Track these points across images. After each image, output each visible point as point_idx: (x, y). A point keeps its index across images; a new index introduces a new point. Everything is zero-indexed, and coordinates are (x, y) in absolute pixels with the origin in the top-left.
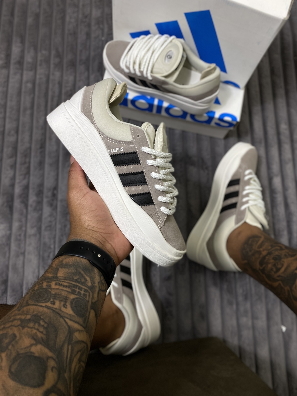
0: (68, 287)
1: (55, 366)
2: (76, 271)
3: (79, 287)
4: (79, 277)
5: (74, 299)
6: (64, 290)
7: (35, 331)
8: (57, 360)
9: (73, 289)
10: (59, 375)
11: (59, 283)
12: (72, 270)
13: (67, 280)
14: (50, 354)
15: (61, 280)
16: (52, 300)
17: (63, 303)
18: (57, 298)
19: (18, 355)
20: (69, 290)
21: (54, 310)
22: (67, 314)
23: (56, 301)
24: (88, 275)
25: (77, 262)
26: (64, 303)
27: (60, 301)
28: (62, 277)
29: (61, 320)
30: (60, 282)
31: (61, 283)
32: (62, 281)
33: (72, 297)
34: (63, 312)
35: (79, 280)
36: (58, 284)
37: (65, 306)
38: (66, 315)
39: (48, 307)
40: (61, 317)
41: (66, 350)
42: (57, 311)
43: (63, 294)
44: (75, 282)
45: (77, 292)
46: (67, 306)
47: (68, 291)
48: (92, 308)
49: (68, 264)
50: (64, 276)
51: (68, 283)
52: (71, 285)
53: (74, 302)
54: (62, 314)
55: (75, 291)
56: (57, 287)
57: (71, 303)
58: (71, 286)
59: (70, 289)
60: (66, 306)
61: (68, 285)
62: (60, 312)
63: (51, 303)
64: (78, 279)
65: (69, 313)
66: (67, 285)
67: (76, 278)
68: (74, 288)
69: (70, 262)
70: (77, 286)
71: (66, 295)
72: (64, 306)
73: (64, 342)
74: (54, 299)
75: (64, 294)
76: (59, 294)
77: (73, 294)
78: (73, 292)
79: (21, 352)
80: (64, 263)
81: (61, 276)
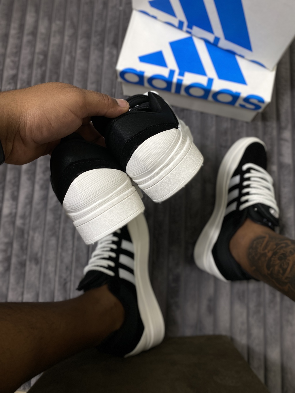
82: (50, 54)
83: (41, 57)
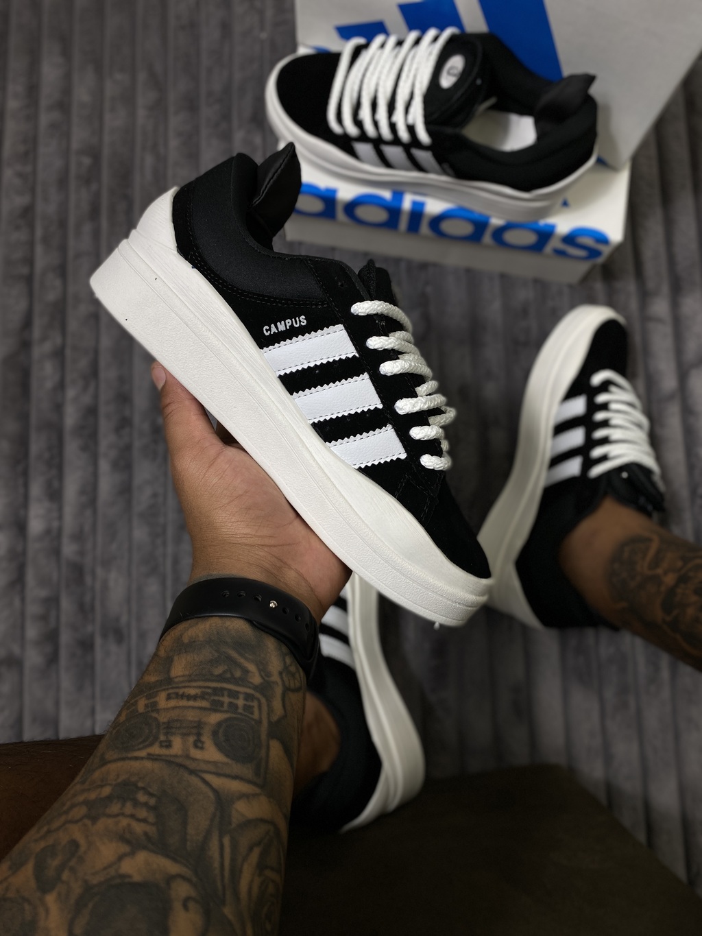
0: (203, 697)
1: (193, 893)
2: (216, 655)
3: (230, 691)
4: (226, 667)
5: (219, 724)
6: (189, 707)
7: (124, 822)
8: (194, 879)
9: (214, 700)
10: (207, 914)
11: (177, 694)
12: (207, 654)
13: (195, 681)
14: (172, 868)
15: (180, 685)
16: (162, 738)
17: (191, 739)
18: (174, 730)
19: (88, 888)
20: (205, 704)
21: (170, 762)
22: (209, 762)
23: (172, 738)
24: (251, 657)
25: (218, 633)
26: (195, 738)
27: (184, 735)
28: (183, 676)
29: (194, 780)
30: (177, 690)
31: (181, 691)
32: (185, 687)
33: (214, 718)
34: (194, 760)
35: (228, 675)
36: (173, 696)
37: (198, 745)
38: (204, 767)
39: (155, 757)
40: (192, 772)
41: (218, 851)
42: (179, 760)
43: (190, 718)
44: (218, 681)
45: (225, 705)
46: (203, 743)
47: (201, 708)
48: (272, 735)
49: (194, 641)
50: (187, 673)
51: (200, 687)
52: (209, 691)
53: (221, 731)
54: (192, 765)
55: (222, 704)
56: (172, 703)
57: (215, 734)
58: (207, 693)
59: (207, 700)
60: (200, 745)
61: (199, 693)
62: (188, 763)
63: (161, 746)
64: (225, 672)
65: (211, 760)
66: (197, 694)
67: (218, 671)
68: (216, 698)
69: (200, 635)
70: (222, 689)
71: (196, 719)
72: (196, 746)
73: (208, 833)
74: (166, 734)
75: (191, 716)
76: (177, 721)
77: (216, 711)
78: (216, 707)
79: (95, 881)
80: (186, 640)
81: (181, 673)
82: (106, 152)
83: (87, 161)
